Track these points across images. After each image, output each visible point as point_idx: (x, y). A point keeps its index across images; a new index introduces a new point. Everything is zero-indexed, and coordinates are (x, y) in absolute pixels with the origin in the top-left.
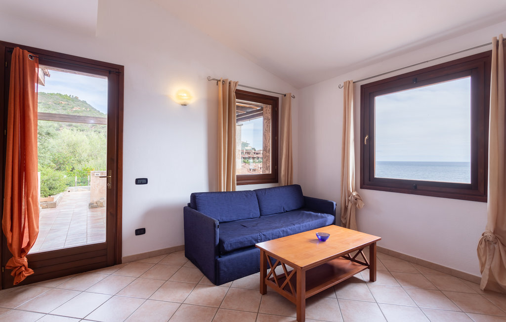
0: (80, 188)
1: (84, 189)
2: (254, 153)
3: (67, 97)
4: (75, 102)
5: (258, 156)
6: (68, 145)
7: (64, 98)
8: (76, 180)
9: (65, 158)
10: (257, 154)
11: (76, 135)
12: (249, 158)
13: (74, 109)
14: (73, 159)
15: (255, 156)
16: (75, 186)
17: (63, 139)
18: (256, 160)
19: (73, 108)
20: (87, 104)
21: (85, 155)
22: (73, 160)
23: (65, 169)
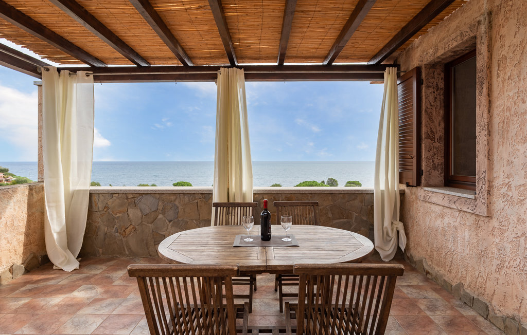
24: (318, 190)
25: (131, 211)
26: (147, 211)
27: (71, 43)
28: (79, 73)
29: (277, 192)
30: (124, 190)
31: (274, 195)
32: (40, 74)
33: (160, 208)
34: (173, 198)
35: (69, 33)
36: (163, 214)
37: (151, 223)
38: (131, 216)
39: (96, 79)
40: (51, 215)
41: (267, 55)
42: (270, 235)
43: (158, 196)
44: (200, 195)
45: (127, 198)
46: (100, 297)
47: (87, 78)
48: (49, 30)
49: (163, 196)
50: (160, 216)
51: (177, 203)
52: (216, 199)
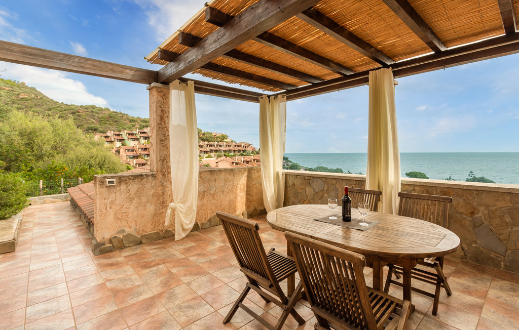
0: (49, 198)
1: (54, 200)
2: (235, 146)
3: (11, 83)
4: (22, 89)
5: (240, 148)
6: (21, 135)
7: (7, 83)
8: (41, 186)
9: (18, 152)
10: (238, 146)
11: (32, 121)
12: (230, 151)
13: (21, 97)
14: (29, 153)
15: (236, 149)
16: (39, 195)
17: (13, 125)
18: (237, 153)
19: (19, 95)
20: (36, 91)
21: (47, 148)
22: (29, 156)
23: (19, 169)
24: (486, 187)
25: (307, 189)
26: (317, 190)
27: (270, 79)
28: (279, 96)
29: (429, 185)
30: (303, 174)
31: (426, 188)
32: (259, 101)
33: (326, 188)
34: (334, 182)
35: (266, 74)
36: (328, 193)
37: (320, 199)
38: (307, 192)
39: (289, 98)
40: (266, 186)
41: (421, 47)
42: (350, 217)
43: (324, 180)
44: (354, 182)
45: (305, 180)
46: (272, 240)
47: (282, 99)
48: (256, 75)
49: (328, 180)
50: (326, 195)
51: (337, 186)
52: (367, 188)
